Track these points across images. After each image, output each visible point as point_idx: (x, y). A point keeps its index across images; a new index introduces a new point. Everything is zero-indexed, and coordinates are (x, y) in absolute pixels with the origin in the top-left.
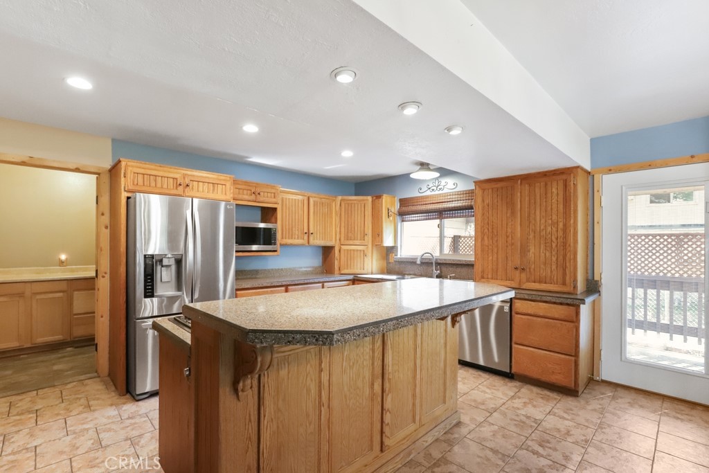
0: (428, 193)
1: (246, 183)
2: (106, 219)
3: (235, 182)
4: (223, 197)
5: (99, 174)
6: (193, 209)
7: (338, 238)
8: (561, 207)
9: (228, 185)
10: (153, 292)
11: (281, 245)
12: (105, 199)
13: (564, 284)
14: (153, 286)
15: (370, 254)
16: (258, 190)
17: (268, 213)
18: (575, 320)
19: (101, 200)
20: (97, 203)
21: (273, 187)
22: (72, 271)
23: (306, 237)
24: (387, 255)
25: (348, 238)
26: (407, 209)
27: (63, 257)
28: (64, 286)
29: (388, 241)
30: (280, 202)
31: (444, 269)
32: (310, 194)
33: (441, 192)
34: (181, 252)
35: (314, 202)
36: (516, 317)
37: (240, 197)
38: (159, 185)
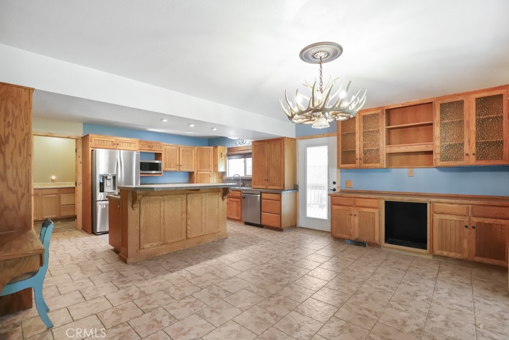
0: (239, 145)
1: (146, 142)
2: (80, 159)
3: (140, 142)
4: (134, 149)
5: (77, 139)
6: (120, 155)
7: (196, 168)
8: (280, 154)
9: (137, 143)
10: (103, 190)
11: (164, 171)
12: (80, 151)
13: (280, 186)
14: (103, 187)
15: (212, 176)
16: (152, 145)
17: (158, 156)
18: (280, 200)
19: (78, 151)
20: (76, 152)
21: (159, 143)
22: (58, 185)
23: (178, 167)
24: (222, 176)
25: (201, 168)
26: (231, 153)
27: (54, 178)
28: (56, 191)
29: (221, 169)
30: (164, 150)
31: (245, 182)
32: (180, 146)
33: (244, 145)
34: (115, 173)
35: (183, 150)
36: (262, 200)
37: (143, 148)
38: (105, 145)
